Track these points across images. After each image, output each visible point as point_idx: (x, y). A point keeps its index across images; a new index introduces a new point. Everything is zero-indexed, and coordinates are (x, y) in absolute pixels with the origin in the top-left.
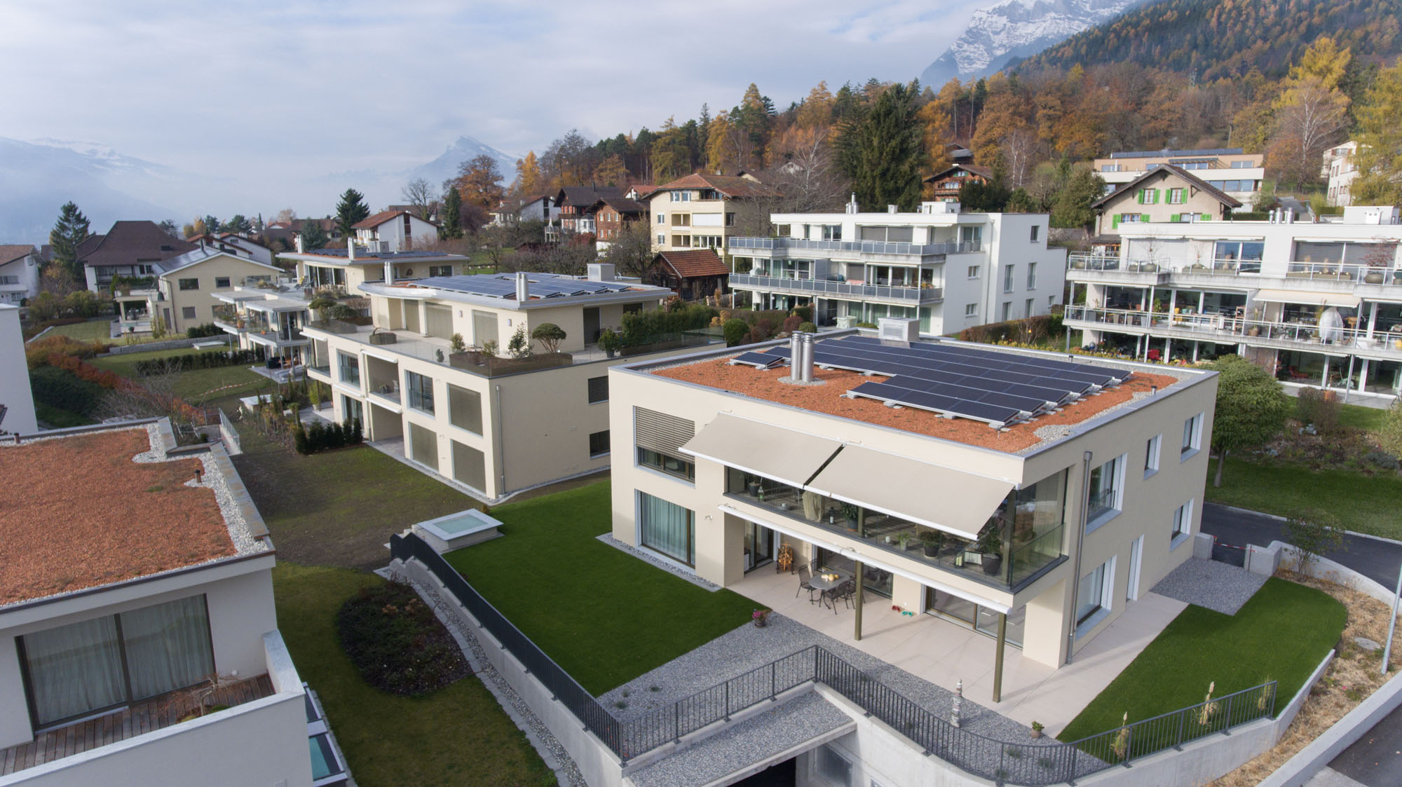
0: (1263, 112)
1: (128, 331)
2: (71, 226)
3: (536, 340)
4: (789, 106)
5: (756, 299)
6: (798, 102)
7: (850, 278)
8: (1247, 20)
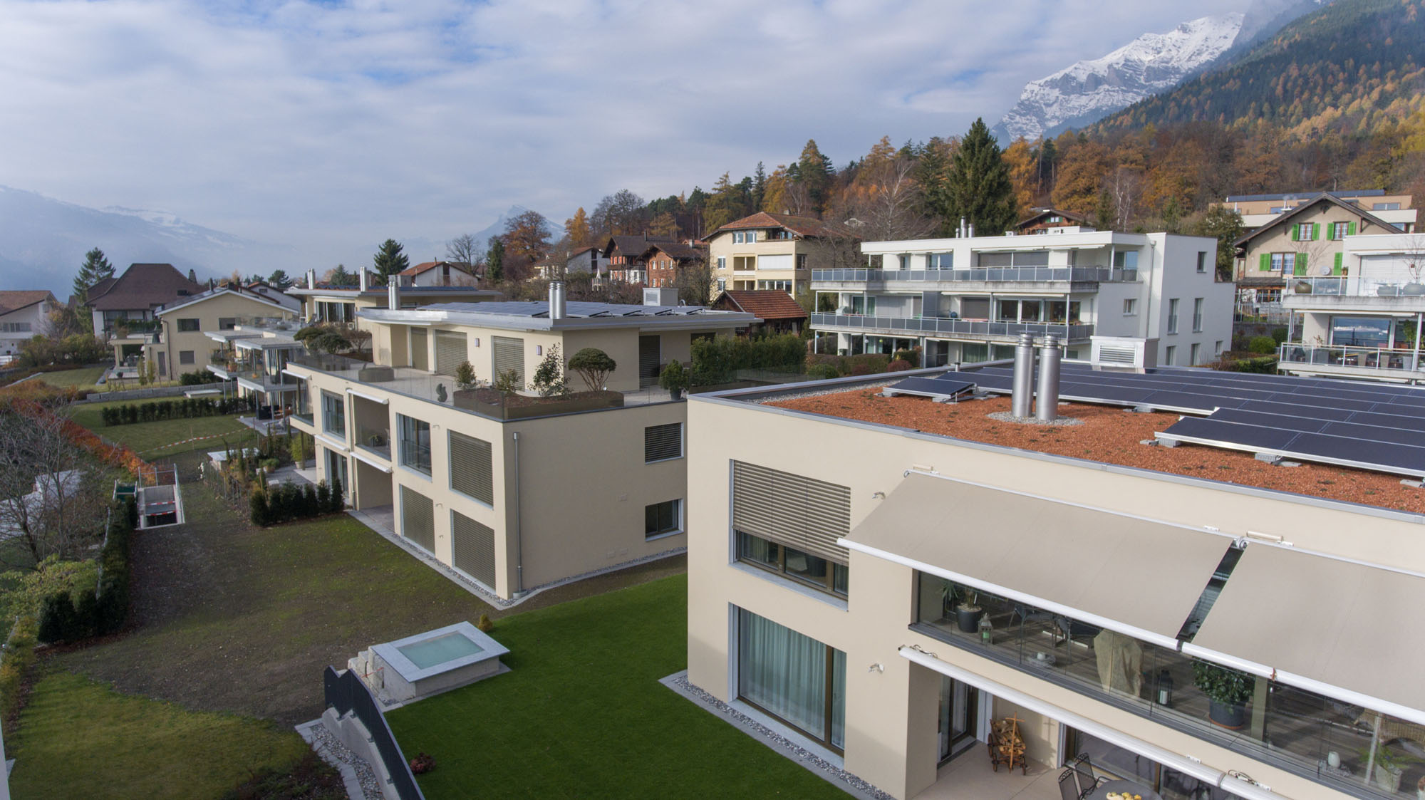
0: (1381, 160)
1: (116, 377)
2: (95, 273)
3: (574, 372)
4: (848, 164)
5: (843, 344)
6: (857, 161)
7: (965, 316)
8: (1315, 87)
